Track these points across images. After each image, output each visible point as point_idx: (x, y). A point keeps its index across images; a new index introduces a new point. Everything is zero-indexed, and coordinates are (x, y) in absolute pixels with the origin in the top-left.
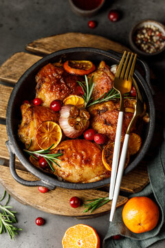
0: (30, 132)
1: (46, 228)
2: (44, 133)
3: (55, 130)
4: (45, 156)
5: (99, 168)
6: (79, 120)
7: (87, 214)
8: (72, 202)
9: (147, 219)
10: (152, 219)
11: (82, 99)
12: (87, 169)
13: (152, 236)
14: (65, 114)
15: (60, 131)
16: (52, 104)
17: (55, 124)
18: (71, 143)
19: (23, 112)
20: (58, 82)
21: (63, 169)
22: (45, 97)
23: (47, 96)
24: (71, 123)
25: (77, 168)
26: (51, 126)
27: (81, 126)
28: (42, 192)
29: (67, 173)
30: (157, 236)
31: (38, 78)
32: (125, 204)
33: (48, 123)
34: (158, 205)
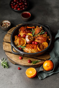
0: (17, 41)
1: (21, 71)
2: (21, 41)
3: (24, 41)
4: (21, 47)
5: (36, 50)
6: (31, 38)
7: (33, 65)
8: (29, 61)
9: (50, 65)
10: (51, 65)
11: (31, 34)
12: (33, 50)
13: (52, 72)
14: (27, 37)
15: (25, 41)
16: (23, 35)
17: (24, 39)
18: (28, 44)
19: (15, 37)
20: (25, 30)
21: (26, 50)
22: (21, 34)
23: (22, 34)
24: (28, 39)
25: (30, 49)
26: (23, 40)
27: (31, 40)
28: (20, 59)
29: (27, 51)
30: (53, 72)
31: (19, 30)
32: (44, 63)
33: (22, 39)
34: (53, 62)
